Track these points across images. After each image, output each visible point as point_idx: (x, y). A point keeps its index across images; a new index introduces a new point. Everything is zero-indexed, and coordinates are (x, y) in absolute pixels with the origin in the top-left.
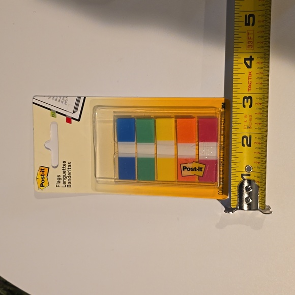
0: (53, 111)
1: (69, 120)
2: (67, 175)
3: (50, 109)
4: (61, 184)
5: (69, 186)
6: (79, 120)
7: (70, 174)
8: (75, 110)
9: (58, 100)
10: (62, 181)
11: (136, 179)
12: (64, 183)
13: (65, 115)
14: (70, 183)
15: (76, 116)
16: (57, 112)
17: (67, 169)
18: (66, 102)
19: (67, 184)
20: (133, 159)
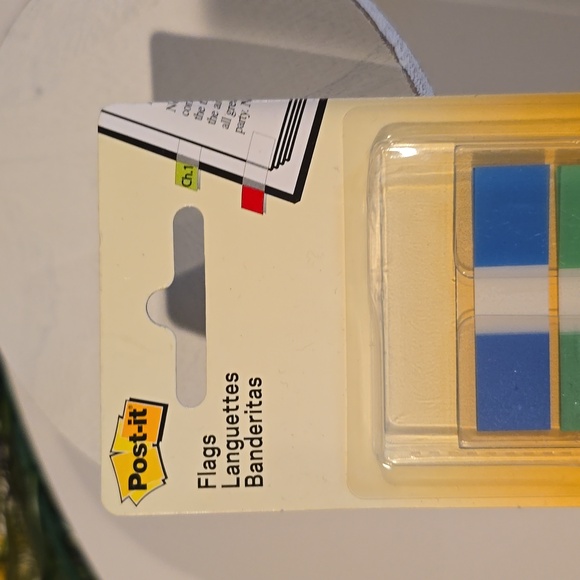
0: (188, 163)
1: (253, 199)
2: (245, 433)
3: (172, 155)
4: (221, 476)
5: (255, 482)
6: (295, 198)
7: (256, 430)
8: (281, 158)
9: (208, 114)
10: (222, 463)
11: (555, 425)
12: (234, 469)
13: (237, 179)
14: (257, 466)
15: (286, 179)
16: (204, 167)
17: (243, 407)
18: (242, 124)
19: (245, 471)
20: (541, 340)
